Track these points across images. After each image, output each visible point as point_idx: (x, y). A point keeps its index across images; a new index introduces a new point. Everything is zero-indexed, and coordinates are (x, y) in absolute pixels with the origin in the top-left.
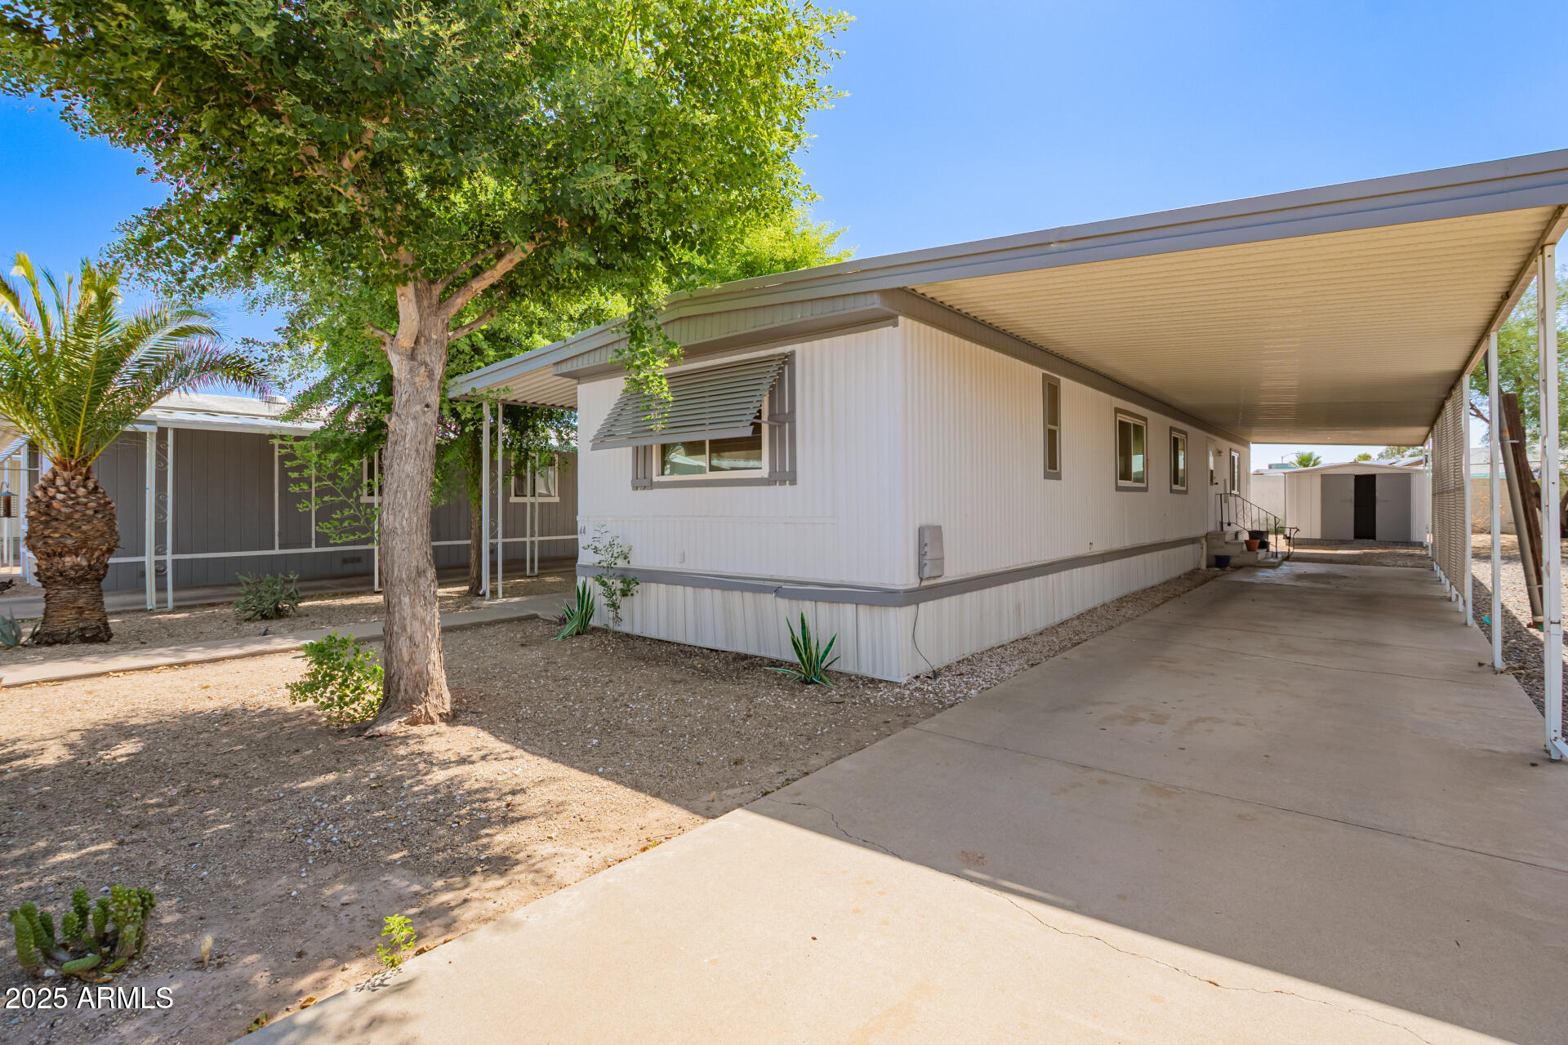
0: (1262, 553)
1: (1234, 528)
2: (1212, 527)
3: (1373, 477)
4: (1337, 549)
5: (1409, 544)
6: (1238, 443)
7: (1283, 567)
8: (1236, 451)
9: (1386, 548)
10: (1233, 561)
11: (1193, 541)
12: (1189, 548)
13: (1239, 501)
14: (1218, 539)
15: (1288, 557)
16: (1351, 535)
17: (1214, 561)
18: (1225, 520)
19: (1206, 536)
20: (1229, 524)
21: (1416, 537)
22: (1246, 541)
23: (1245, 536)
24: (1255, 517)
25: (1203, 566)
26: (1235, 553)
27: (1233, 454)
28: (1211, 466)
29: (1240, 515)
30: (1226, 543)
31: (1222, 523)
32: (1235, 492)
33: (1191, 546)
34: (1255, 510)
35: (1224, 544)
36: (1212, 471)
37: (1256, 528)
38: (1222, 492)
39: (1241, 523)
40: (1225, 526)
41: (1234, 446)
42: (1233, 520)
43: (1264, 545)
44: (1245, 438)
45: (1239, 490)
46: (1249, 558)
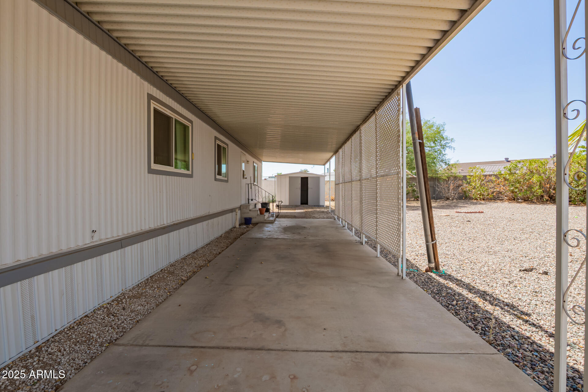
0: (267, 215)
1: (254, 202)
2: (243, 202)
3: (307, 178)
4: (295, 210)
5: (319, 206)
6: (258, 160)
7: (276, 222)
8: (256, 163)
9: (312, 208)
10: (254, 221)
11: (232, 211)
12: (229, 215)
13: (257, 187)
14: (246, 208)
15: (278, 216)
16: (299, 203)
17: (243, 221)
18: (250, 198)
19: (240, 208)
20: (252, 200)
21: (321, 204)
22: (260, 209)
23: (259, 206)
24: (264, 196)
25: (237, 226)
26: (254, 215)
27: (255, 164)
28: (243, 168)
29: (257, 195)
30: (250, 210)
31: (249, 199)
32: (256, 183)
33: (230, 214)
34: (263, 192)
35: (248, 211)
36: (244, 171)
37: (264, 201)
38: (249, 183)
39: (257, 199)
40: (250, 201)
41: (255, 161)
42: (254, 198)
43: (268, 210)
44: (260, 158)
45: (257, 183)
46: (260, 219)
